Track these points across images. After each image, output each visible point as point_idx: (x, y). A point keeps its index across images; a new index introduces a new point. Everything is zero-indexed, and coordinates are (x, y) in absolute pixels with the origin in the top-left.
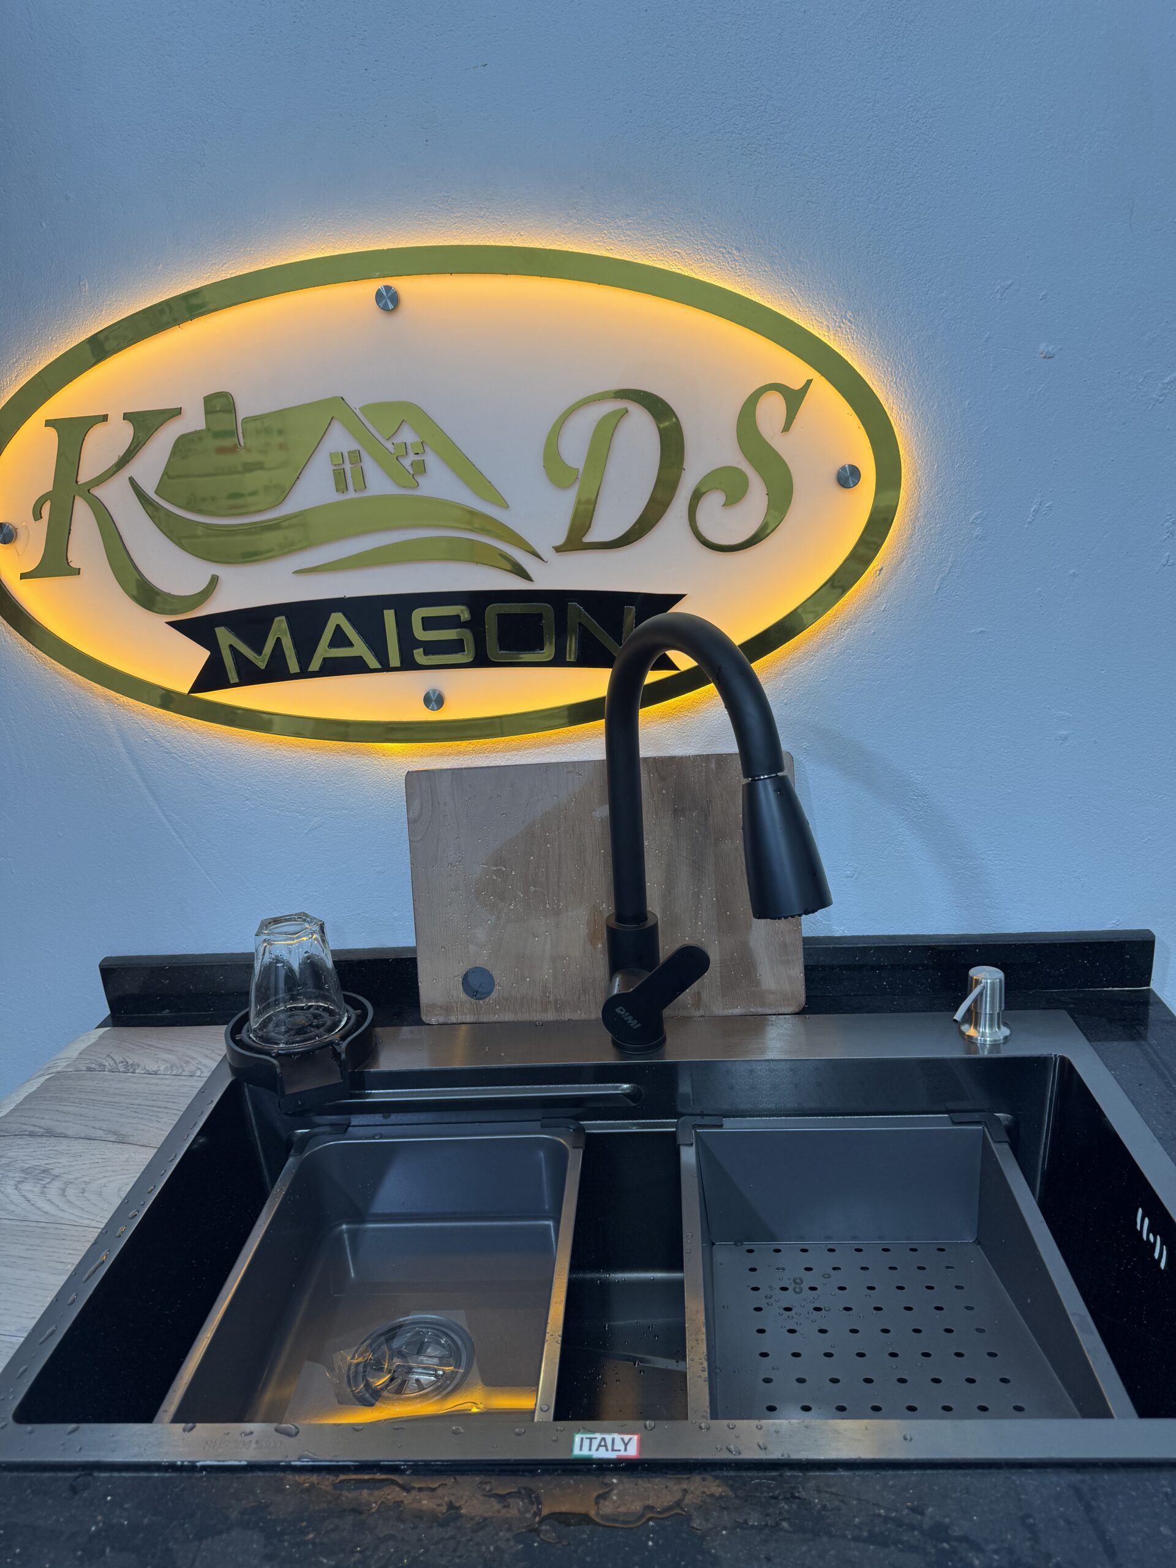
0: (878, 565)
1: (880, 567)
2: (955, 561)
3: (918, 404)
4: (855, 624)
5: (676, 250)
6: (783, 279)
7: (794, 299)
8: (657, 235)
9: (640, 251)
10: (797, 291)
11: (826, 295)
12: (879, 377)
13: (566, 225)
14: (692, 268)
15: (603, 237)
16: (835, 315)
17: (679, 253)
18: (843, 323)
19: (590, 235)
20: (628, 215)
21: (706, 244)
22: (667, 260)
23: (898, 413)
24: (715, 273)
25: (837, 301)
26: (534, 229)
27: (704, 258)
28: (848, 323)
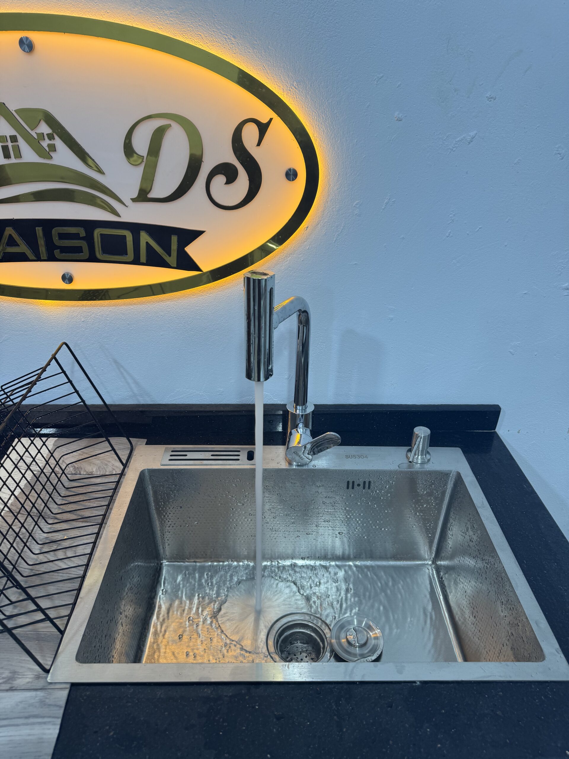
0: (306, 225)
1: (307, 226)
2: (345, 226)
3: (330, 139)
4: (294, 255)
5: (199, 33)
6: (259, 58)
7: (265, 71)
8: (189, 23)
9: (178, 31)
10: (267, 66)
11: (283, 71)
12: (310, 121)
13: (134, 10)
14: (208, 45)
15: (156, 20)
16: (287, 83)
17: (200, 35)
18: (292, 89)
19: (149, 18)
20: (171, 8)
21: (216, 32)
22: (194, 38)
23: (319, 142)
24: (221, 50)
25: (289, 75)
26: (115, 10)
27: (215, 40)
28: (294, 89)
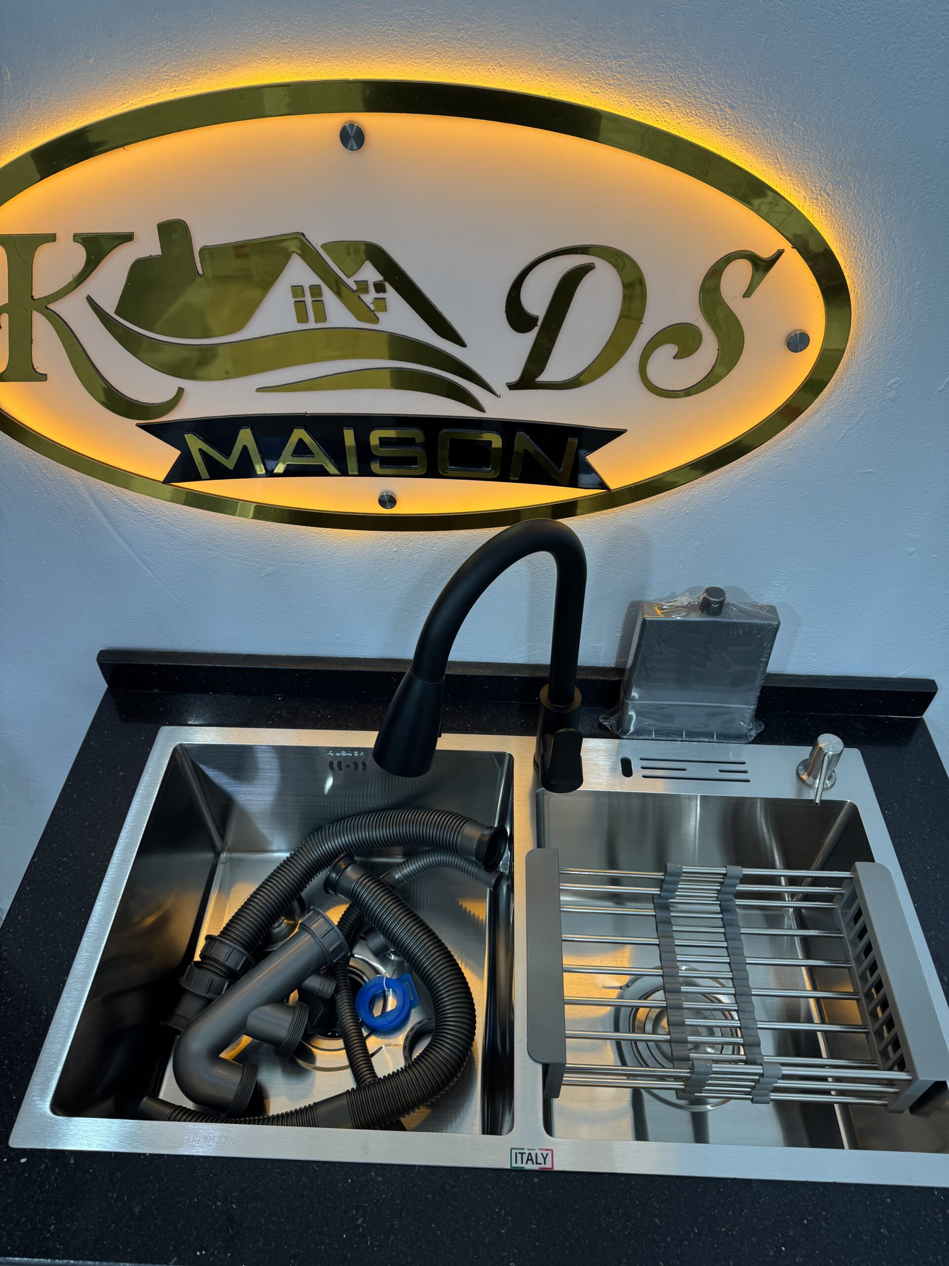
2: (864, 416)
3: (872, 279)
5: (667, 101)
6: (771, 144)
7: (778, 166)
8: (650, 82)
10: (782, 157)
11: (811, 165)
12: (842, 251)
13: (551, 60)
14: (679, 121)
15: (589, 78)
16: (815, 186)
17: (668, 104)
18: (821, 196)
20: (620, 56)
21: (699, 98)
22: (654, 110)
24: (703, 130)
25: (820, 174)
27: (693, 112)
28: (826, 197)
